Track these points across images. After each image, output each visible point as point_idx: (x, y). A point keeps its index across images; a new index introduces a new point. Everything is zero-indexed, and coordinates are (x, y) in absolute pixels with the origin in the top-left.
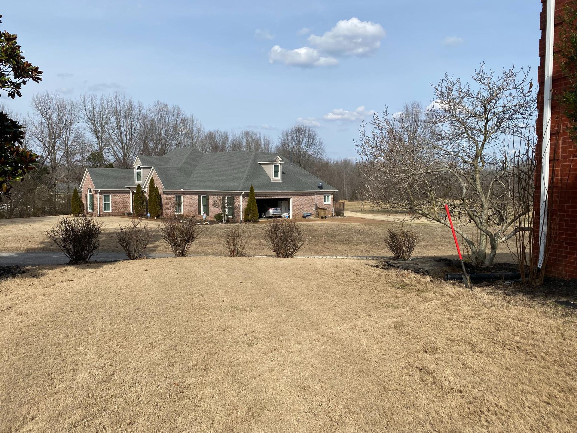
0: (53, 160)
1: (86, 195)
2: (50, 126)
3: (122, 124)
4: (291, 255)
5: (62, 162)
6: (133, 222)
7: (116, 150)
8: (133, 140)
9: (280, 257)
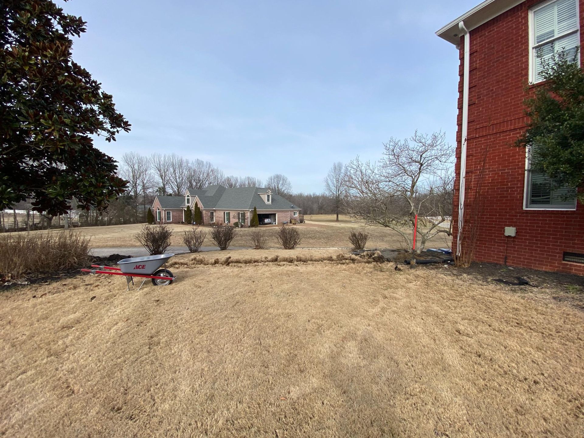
0: (136, 192)
1: (156, 212)
2: (133, 172)
3: (177, 171)
4: (293, 248)
5: (140, 193)
6: (193, 229)
7: (173, 186)
8: (183, 181)
9: (287, 249)
